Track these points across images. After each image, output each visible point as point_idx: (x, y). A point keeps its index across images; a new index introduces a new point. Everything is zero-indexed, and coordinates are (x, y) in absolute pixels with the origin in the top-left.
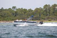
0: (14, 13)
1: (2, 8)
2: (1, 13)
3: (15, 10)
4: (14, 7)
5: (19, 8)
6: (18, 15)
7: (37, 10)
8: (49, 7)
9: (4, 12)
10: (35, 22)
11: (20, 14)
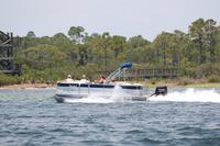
0: (76, 51)
1: (31, 33)
2: (26, 53)
3: (81, 42)
4: (76, 31)
5: (96, 35)
6: (92, 58)
7: (164, 39)
8: (212, 28)
9: (37, 49)
10: (139, 88)
11: (100, 57)
